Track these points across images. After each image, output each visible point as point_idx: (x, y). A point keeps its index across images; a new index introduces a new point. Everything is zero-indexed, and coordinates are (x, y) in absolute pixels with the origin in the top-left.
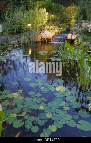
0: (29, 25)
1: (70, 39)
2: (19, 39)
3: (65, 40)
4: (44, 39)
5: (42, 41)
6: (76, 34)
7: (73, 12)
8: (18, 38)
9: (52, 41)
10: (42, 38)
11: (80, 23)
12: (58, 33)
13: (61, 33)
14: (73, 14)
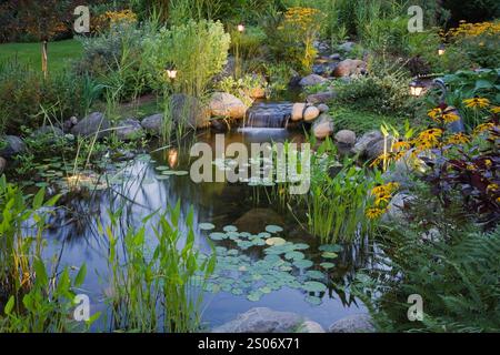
0: (172, 74)
1: (299, 120)
2: (145, 120)
3: (284, 121)
4: (220, 120)
5: (212, 127)
6: (316, 105)
7: (308, 25)
8: (141, 119)
9: (246, 126)
10: (212, 116)
11: (337, 55)
12: (263, 98)
13: (273, 101)
14: (308, 33)
